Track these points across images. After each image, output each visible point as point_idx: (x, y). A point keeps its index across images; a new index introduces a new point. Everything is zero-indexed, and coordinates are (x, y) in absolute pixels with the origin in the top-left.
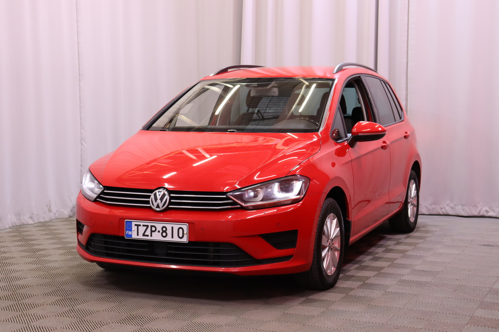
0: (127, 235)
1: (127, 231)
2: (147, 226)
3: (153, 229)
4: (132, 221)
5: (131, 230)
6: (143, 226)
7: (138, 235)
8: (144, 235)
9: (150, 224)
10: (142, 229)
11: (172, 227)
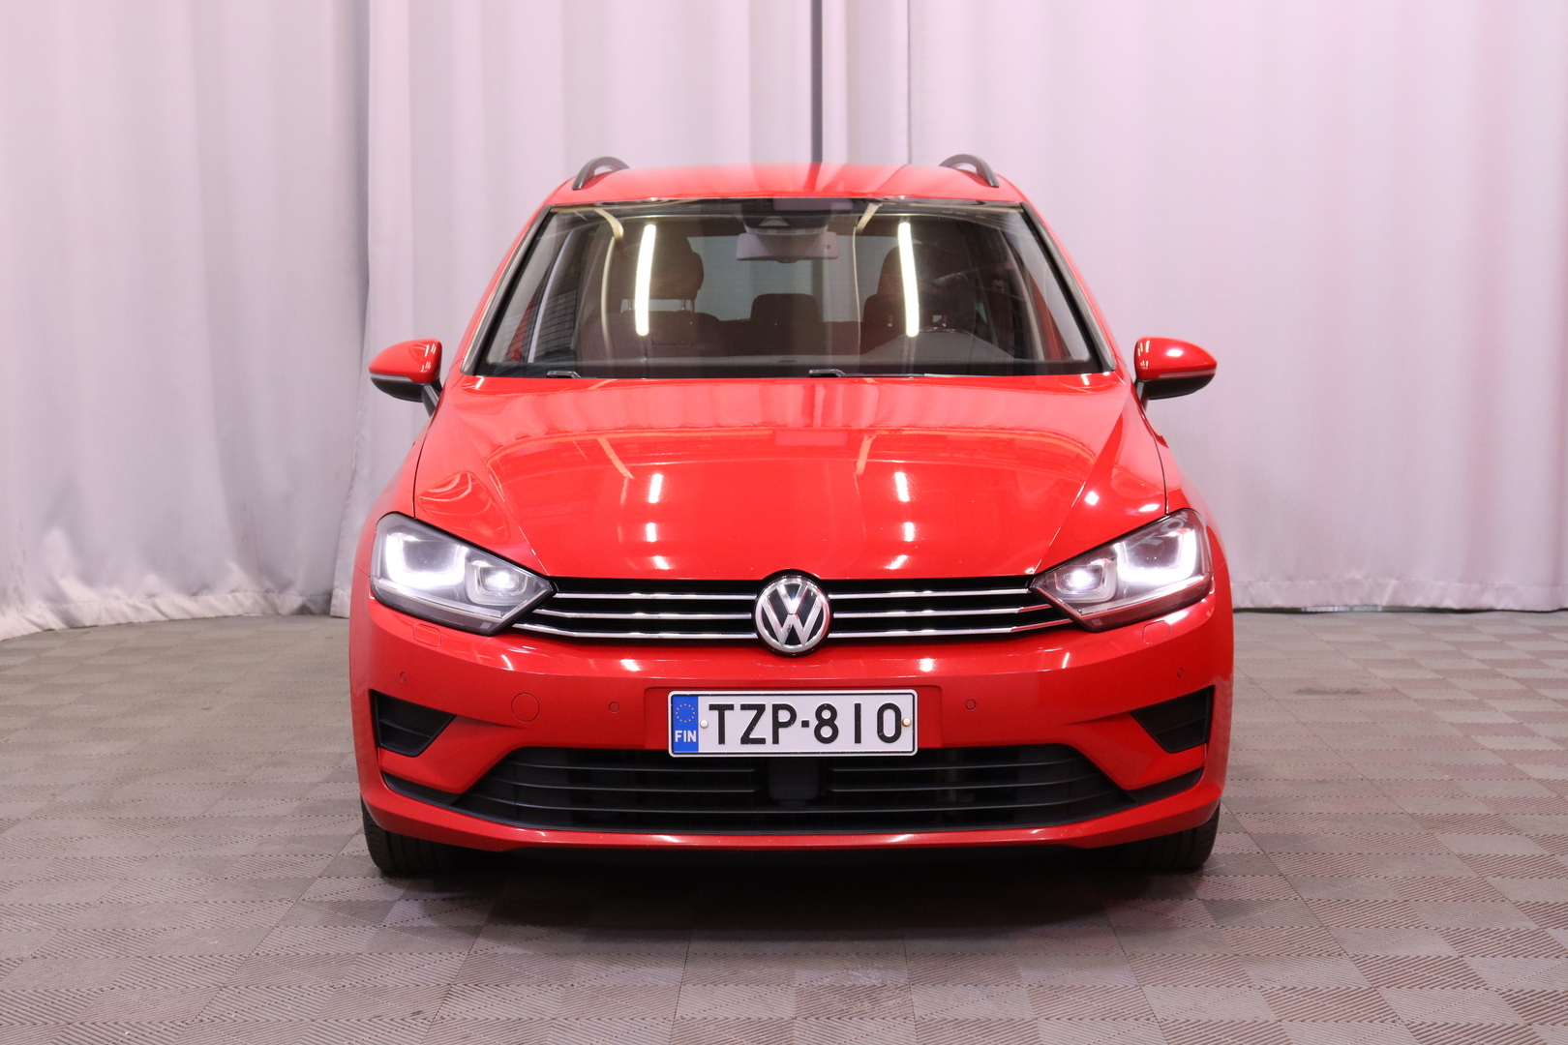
0: (679, 745)
1: (677, 732)
2: (760, 709)
3: (784, 716)
4: (697, 695)
5: (694, 726)
6: (744, 707)
7: (722, 740)
8: (746, 739)
9: (769, 701)
10: (737, 722)
11: (858, 707)
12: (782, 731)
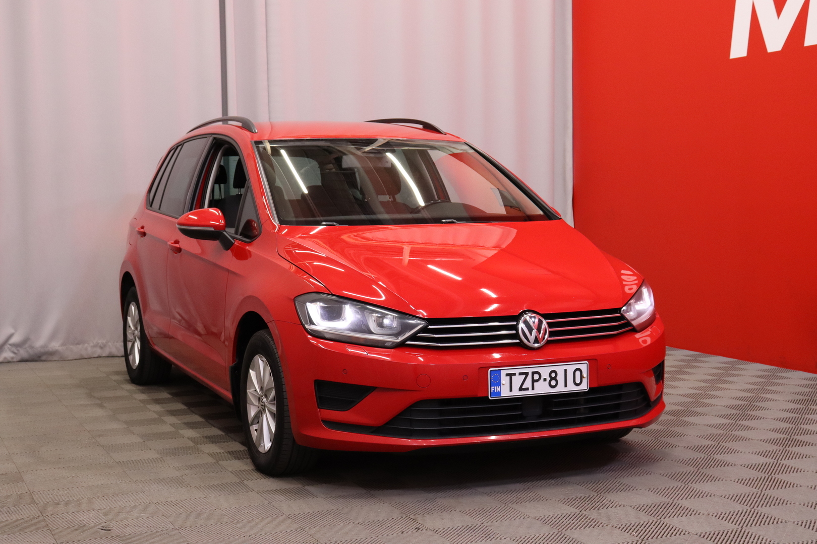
0: (492, 394)
1: (492, 387)
2: (527, 374)
3: (536, 377)
4: (500, 370)
5: (499, 384)
6: (520, 374)
7: (511, 390)
8: (521, 389)
9: (530, 370)
10: (517, 380)
11: (566, 370)
12: (535, 384)
